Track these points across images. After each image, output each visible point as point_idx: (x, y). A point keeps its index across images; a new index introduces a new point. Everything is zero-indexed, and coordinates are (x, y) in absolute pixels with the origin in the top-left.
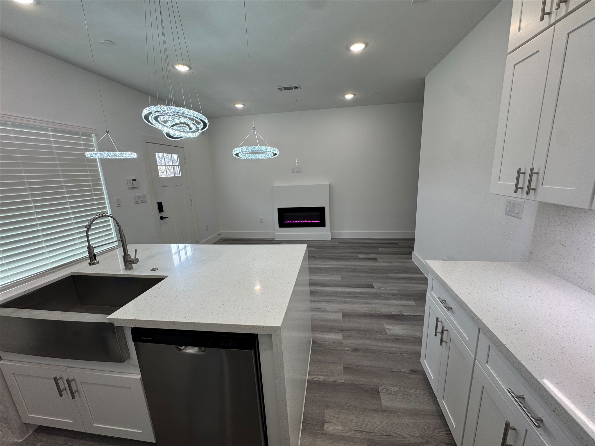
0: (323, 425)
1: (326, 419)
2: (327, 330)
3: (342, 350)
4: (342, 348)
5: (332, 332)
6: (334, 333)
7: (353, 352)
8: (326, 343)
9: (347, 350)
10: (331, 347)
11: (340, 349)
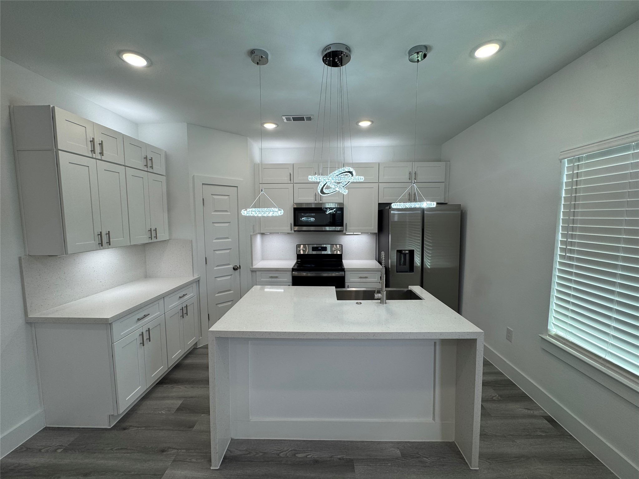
3: (182, 449)
4: (180, 452)
7: (169, 448)
9: (174, 450)
10: (192, 453)
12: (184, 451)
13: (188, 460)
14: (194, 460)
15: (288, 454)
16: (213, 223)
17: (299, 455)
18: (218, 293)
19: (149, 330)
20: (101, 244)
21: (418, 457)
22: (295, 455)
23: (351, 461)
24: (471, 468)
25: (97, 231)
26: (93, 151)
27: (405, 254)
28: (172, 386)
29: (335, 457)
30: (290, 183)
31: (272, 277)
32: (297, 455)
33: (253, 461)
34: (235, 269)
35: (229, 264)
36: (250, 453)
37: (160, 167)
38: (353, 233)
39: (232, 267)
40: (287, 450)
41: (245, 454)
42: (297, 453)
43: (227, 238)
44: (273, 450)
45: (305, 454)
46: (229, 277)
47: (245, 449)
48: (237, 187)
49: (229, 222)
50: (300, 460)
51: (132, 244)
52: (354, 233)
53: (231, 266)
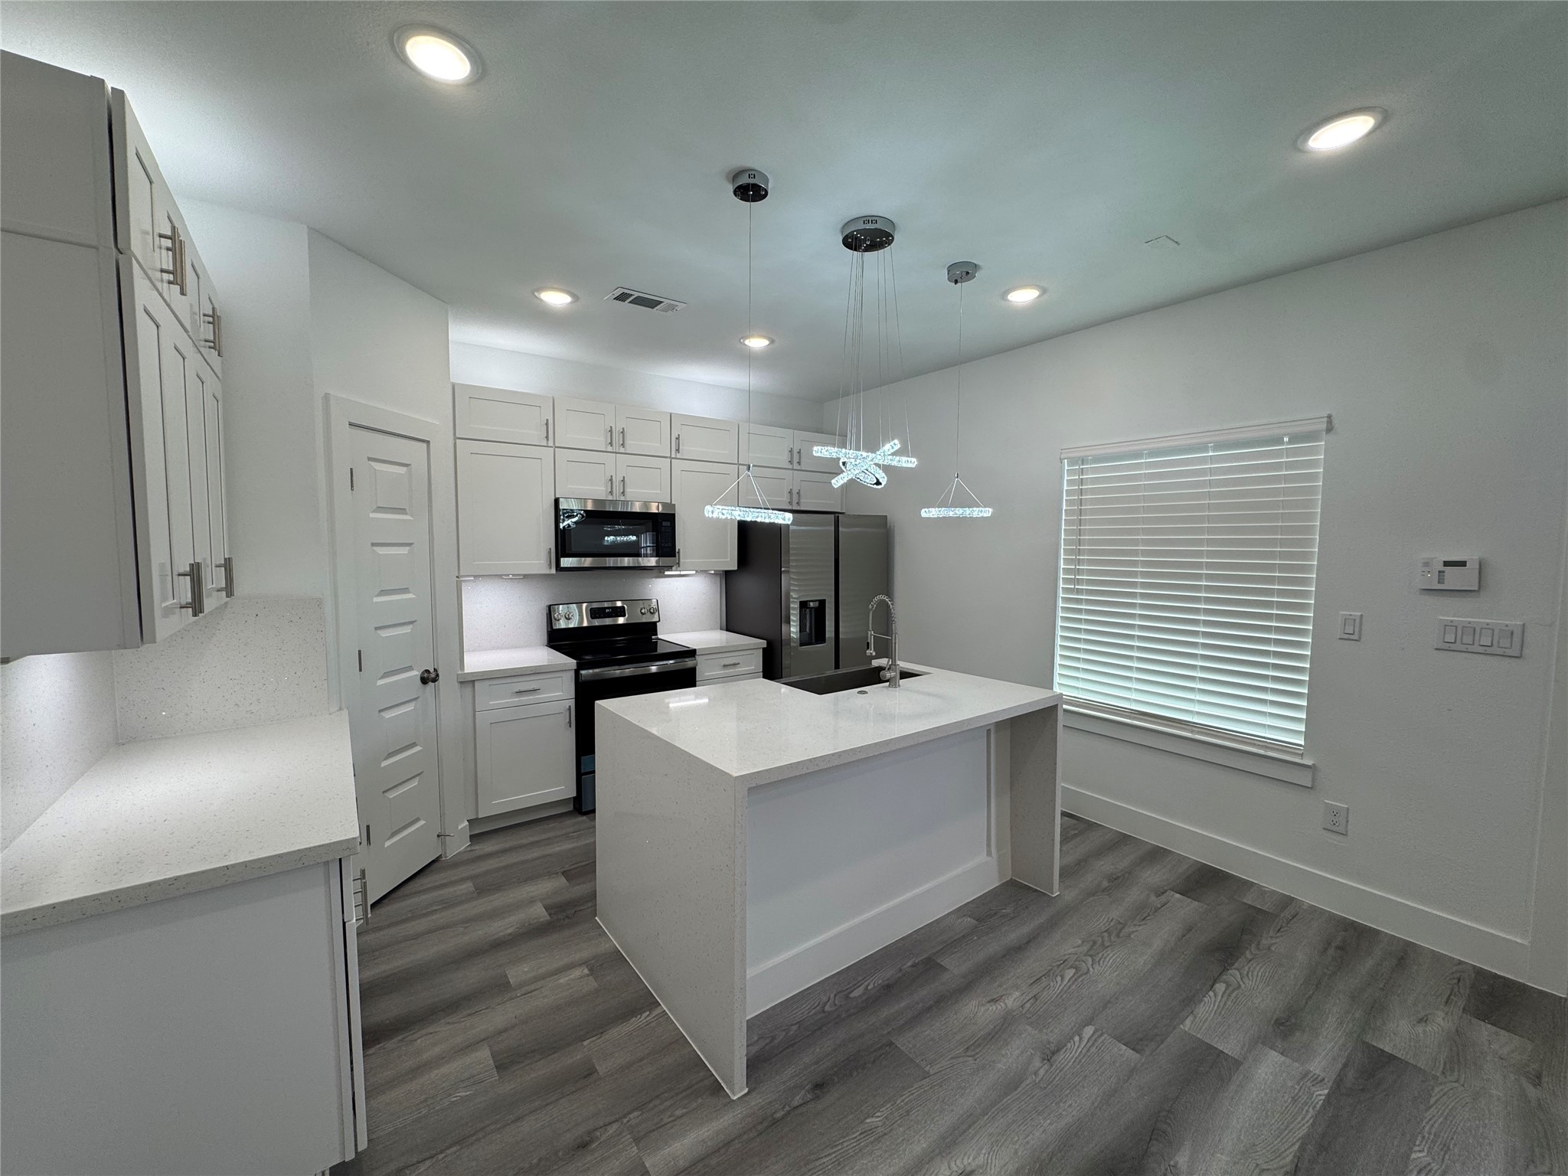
0: (591, 970)
1: (591, 978)
2: (714, 1161)
3: (625, 1116)
4: (628, 1122)
5: (694, 1164)
6: (682, 1163)
7: (589, 1133)
8: (685, 1111)
9: (609, 1128)
10: (660, 1104)
11: (631, 1116)
12: (636, 1114)
13: (666, 1120)
14: (679, 1112)
15: (836, 1002)
16: (373, 545)
17: (856, 994)
18: (386, 759)
21: (995, 914)
22: (848, 997)
23: (929, 960)
24: (1054, 896)
28: (402, 1040)
29: (905, 966)
30: (545, 445)
31: (520, 692)
32: (852, 995)
33: (795, 1044)
34: (424, 681)
35: (410, 668)
36: (773, 1038)
38: (678, 573)
39: (416, 675)
40: (829, 999)
41: (767, 1044)
42: (850, 993)
43: (405, 590)
44: (806, 1010)
45: (862, 988)
46: (410, 707)
47: (756, 1038)
48: (428, 442)
49: (410, 545)
50: (864, 998)
53: (416, 673)
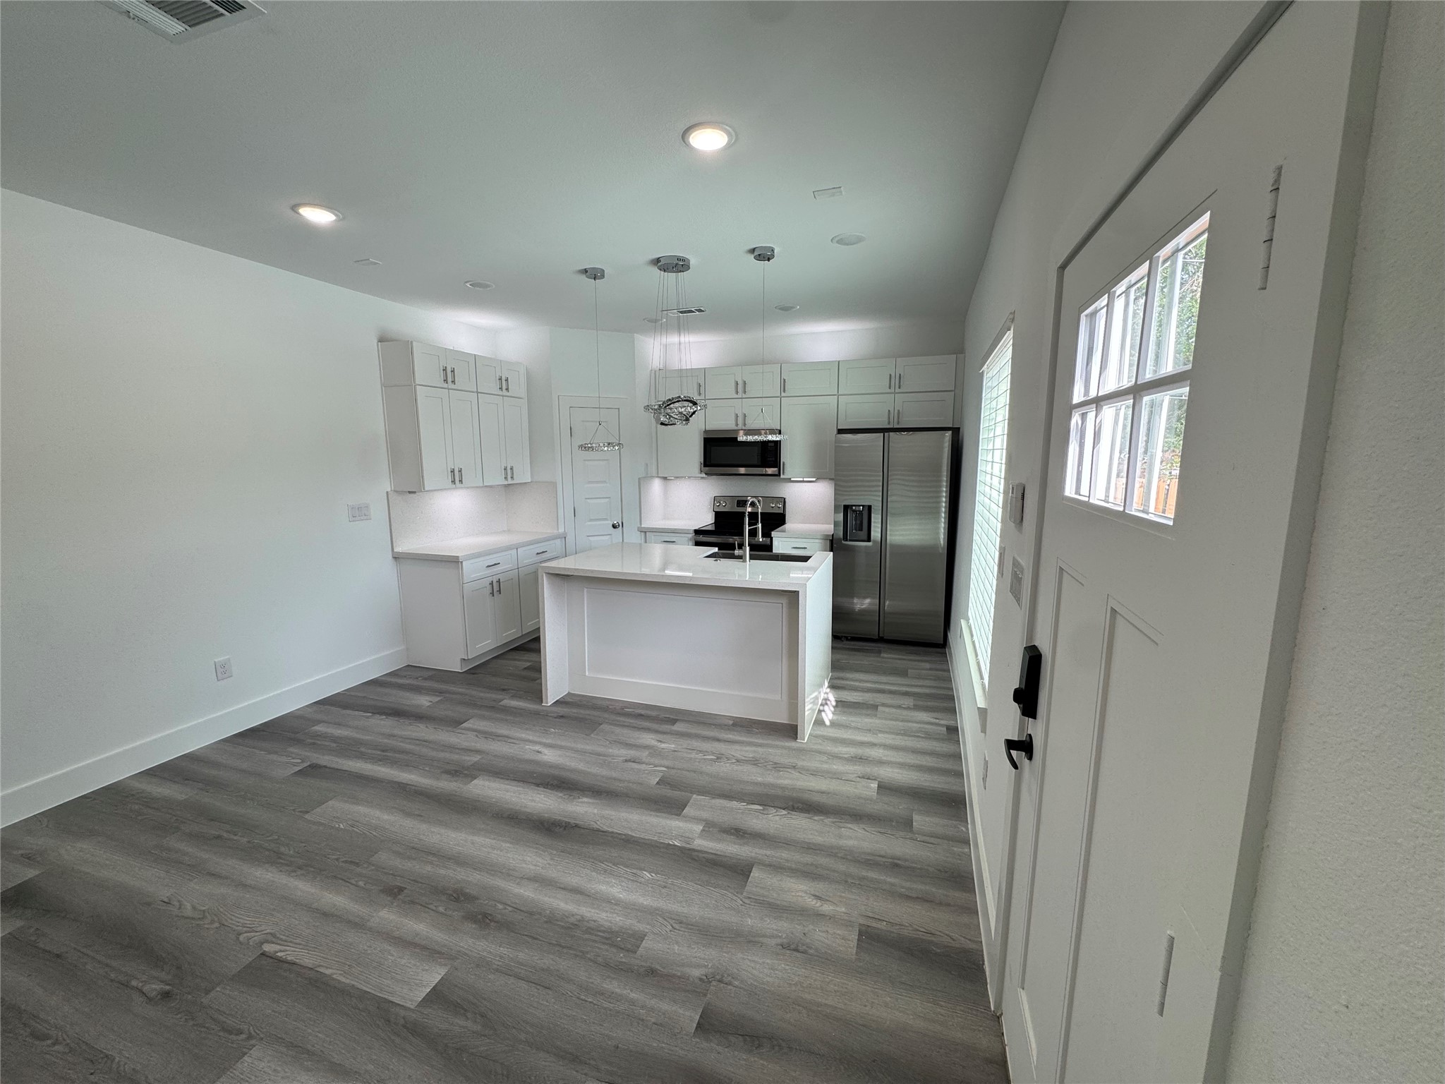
16: (585, 461)
17: (628, 710)
19: (499, 581)
20: (454, 482)
21: (748, 728)
22: (623, 709)
24: (797, 741)
25: (451, 466)
26: (446, 381)
27: (861, 512)
32: (625, 709)
34: (615, 527)
35: (607, 520)
36: (581, 702)
37: (518, 388)
38: (802, 479)
40: (618, 705)
43: (604, 482)
47: (577, 699)
48: (621, 409)
49: (607, 460)
51: (485, 484)
52: (805, 479)
53: (611, 523)
